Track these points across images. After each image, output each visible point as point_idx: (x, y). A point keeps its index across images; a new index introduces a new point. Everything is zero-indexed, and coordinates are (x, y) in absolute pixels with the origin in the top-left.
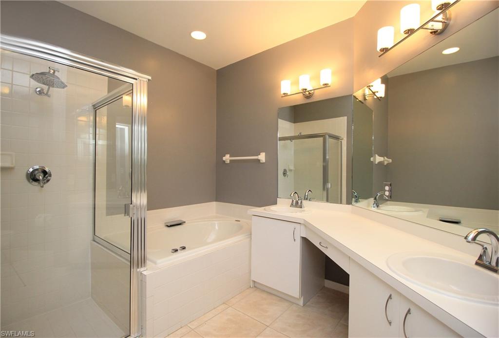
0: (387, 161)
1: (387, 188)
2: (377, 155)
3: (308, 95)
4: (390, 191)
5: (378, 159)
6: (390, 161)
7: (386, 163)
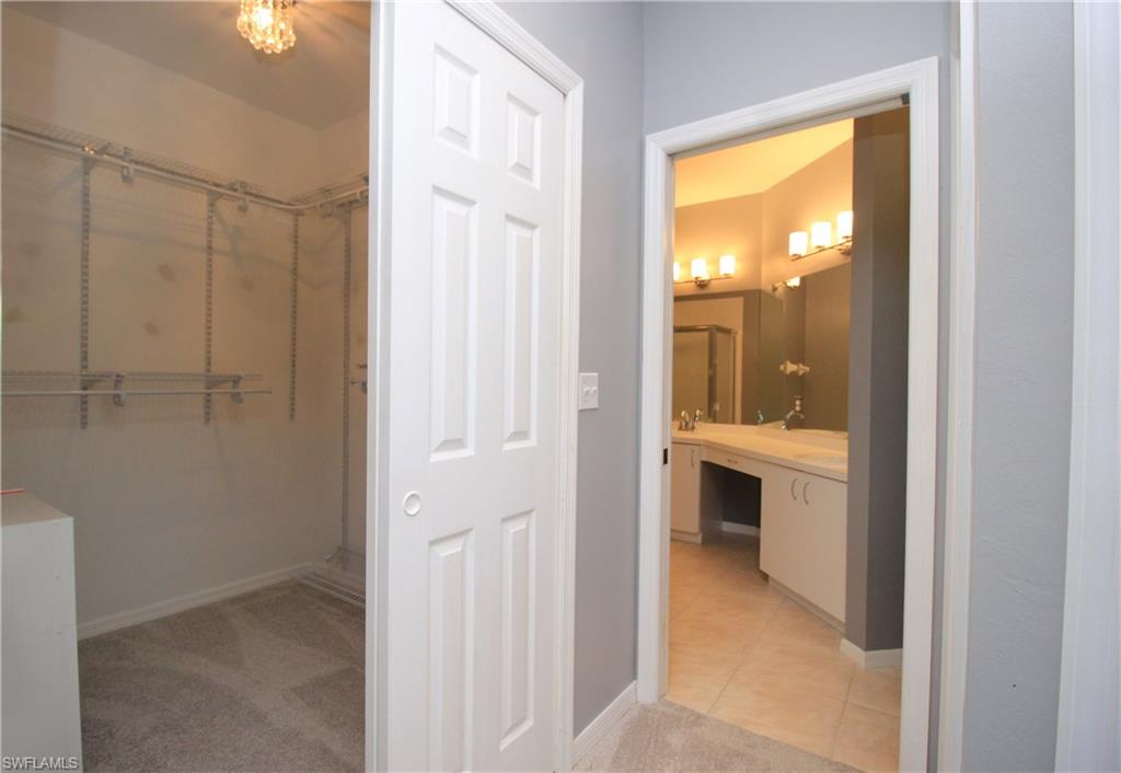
0: (803, 369)
1: (798, 402)
2: (788, 363)
3: (702, 285)
4: (801, 406)
5: (791, 367)
6: (808, 369)
7: (801, 373)
